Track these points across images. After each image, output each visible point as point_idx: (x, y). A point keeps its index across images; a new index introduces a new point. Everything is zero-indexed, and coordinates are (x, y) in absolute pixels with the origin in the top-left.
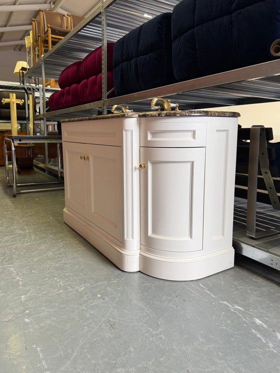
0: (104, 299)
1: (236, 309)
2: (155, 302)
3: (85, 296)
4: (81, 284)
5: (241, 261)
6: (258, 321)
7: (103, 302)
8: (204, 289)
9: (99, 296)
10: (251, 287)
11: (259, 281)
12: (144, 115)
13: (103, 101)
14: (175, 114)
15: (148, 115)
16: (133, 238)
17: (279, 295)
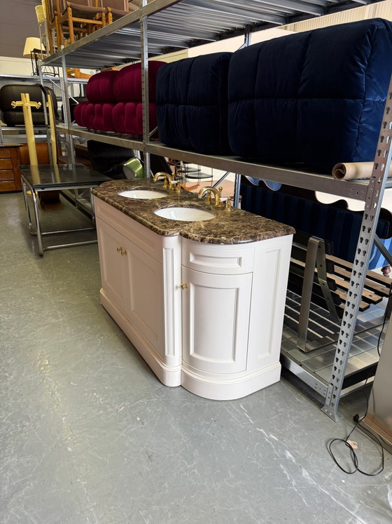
0: (143, 424)
1: (270, 439)
2: (194, 429)
3: (125, 419)
4: (121, 402)
5: (286, 374)
6: (289, 455)
7: (142, 428)
8: (243, 411)
9: (138, 419)
10: (292, 410)
11: (302, 402)
12: (186, 236)
13: (144, 143)
14: (219, 242)
15: (190, 238)
16: (174, 355)
17: (318, 421)
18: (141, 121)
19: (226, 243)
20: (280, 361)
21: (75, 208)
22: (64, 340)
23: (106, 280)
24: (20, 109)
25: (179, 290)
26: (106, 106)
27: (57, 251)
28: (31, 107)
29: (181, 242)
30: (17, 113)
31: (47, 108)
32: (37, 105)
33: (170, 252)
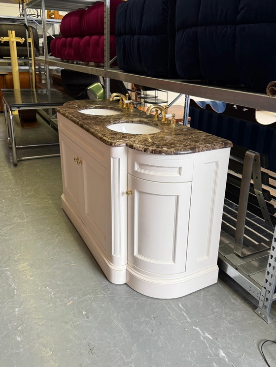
0: (88, 318)
1: (206, 338)
2: (134, 324)
3: (72, 312)
4: (70, 297)
5: (223, 276)
6: (222, 354)
7: (87, 321)
8: (182, 310)
9: (84, 313)
10: (227, 310)
11: (237, 303)
12: (131, 147)
13: (105, 69)
14: (160, 153)
15: (135, 149)
16: (120, 254)
17: (251, 322)
18: (103, 51)
19: (167, 153)
20: (218, 264)
21: (49, 126)
22: (26, 238)
23: (66, 187)
24: (7, 44)
25: (125, 195)
26: (76, 39)
27: (29, 162)
28: (17, 42)
29: (127, 153)
30: (5, 48)
31: (30, 43)
32: (22, 40)
33: (117, 161)
